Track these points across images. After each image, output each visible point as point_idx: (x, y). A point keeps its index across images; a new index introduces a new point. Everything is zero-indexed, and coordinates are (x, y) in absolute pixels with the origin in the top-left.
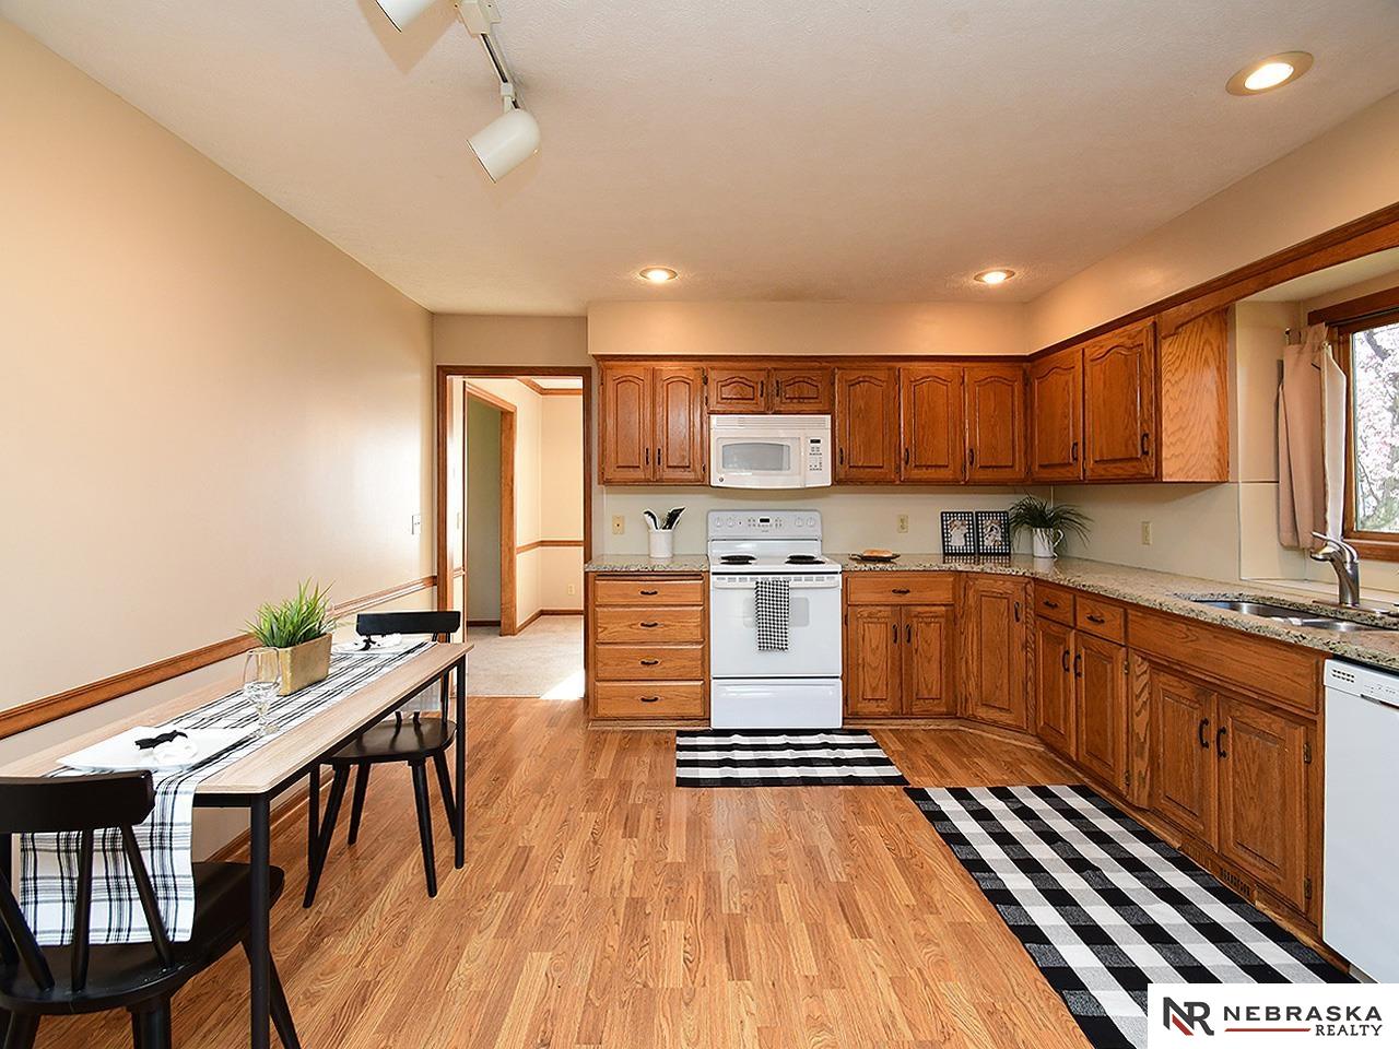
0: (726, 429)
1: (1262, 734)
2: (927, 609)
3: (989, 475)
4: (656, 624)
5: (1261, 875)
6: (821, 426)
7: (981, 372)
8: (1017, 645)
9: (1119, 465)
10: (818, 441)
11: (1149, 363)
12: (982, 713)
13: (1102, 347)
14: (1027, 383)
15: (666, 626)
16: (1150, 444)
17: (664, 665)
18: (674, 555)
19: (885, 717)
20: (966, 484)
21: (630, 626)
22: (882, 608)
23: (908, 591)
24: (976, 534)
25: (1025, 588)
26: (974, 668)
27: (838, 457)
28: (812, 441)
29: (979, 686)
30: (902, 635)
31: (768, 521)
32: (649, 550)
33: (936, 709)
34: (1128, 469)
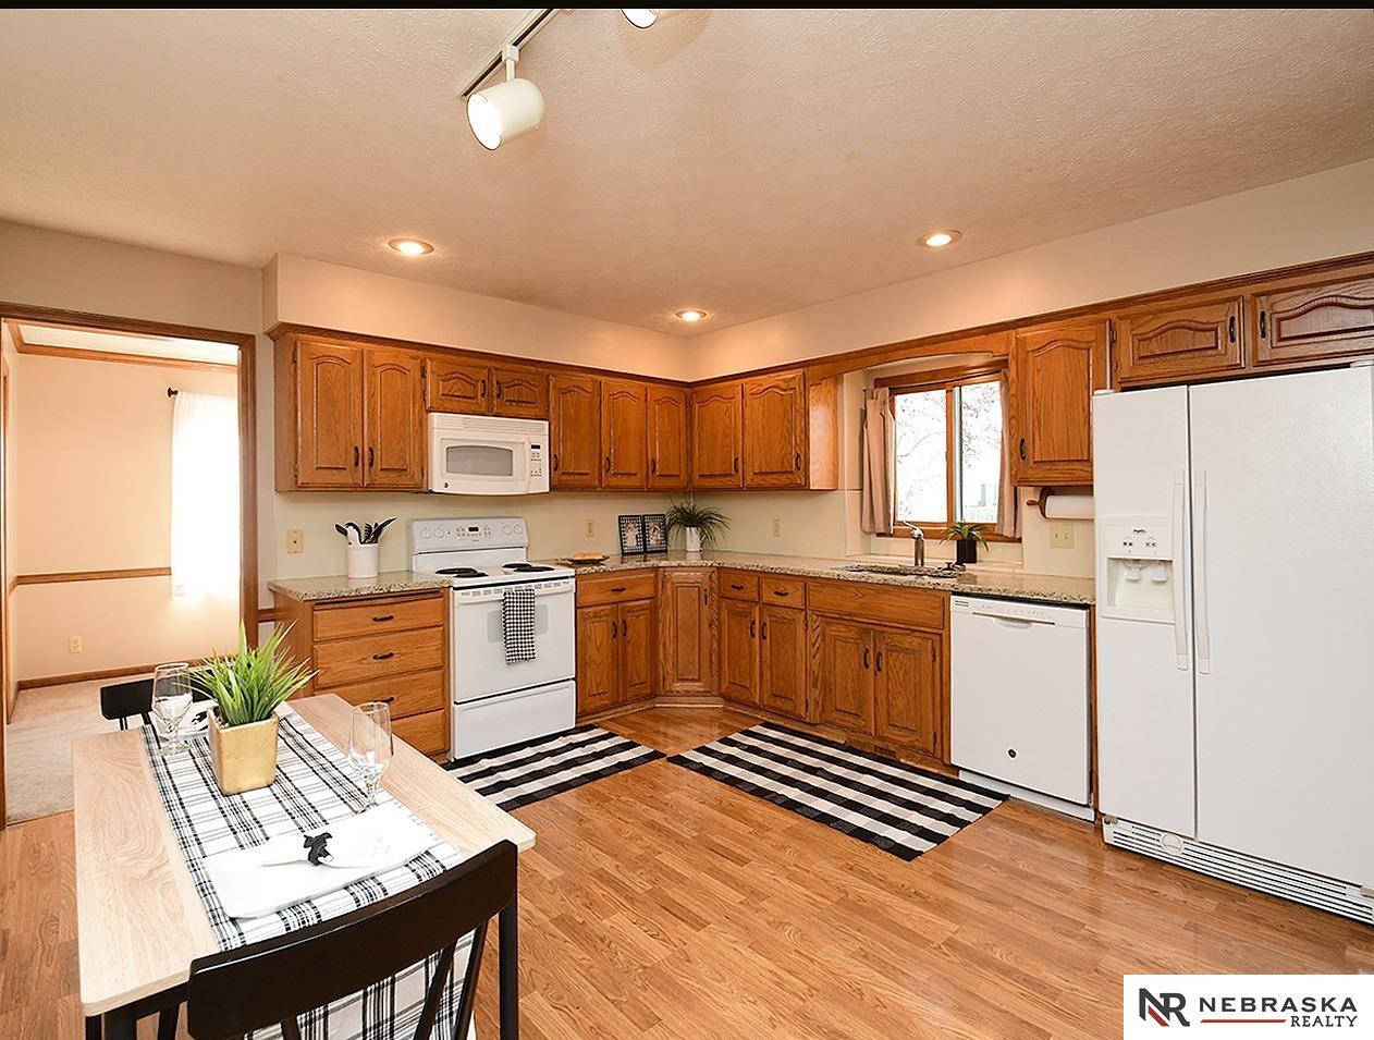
0: (446, 429)
1: (906, 651)
2: (637, 603)
3: (666, 483)
4: (391, 655)
5: (905, 740)
6: (539, 431)
7: (660, 392)
8: (705, 624)
9: (775, 476)
10: (538, 447)
11: (800, 401)
12: (678, 686)
13: (760, 385)
14: (689, 406)
15: (402, 655)
16: (802, 461)
17: (402, 700)
18: (379, 574)
19: (606, 708)
20: (649, 490)
21: (360, 662)
22: (603, 607)
23: (624, 589)
24: (644, 536)
25: (710, 577)
26: (671, 650)
27: (555, 464)
28: (533, 447)
29: (675, 666)
30: (619, 630)
31: (476, 529)
32: (347, 571)
33: (644, 692)
34: (784, 479)
